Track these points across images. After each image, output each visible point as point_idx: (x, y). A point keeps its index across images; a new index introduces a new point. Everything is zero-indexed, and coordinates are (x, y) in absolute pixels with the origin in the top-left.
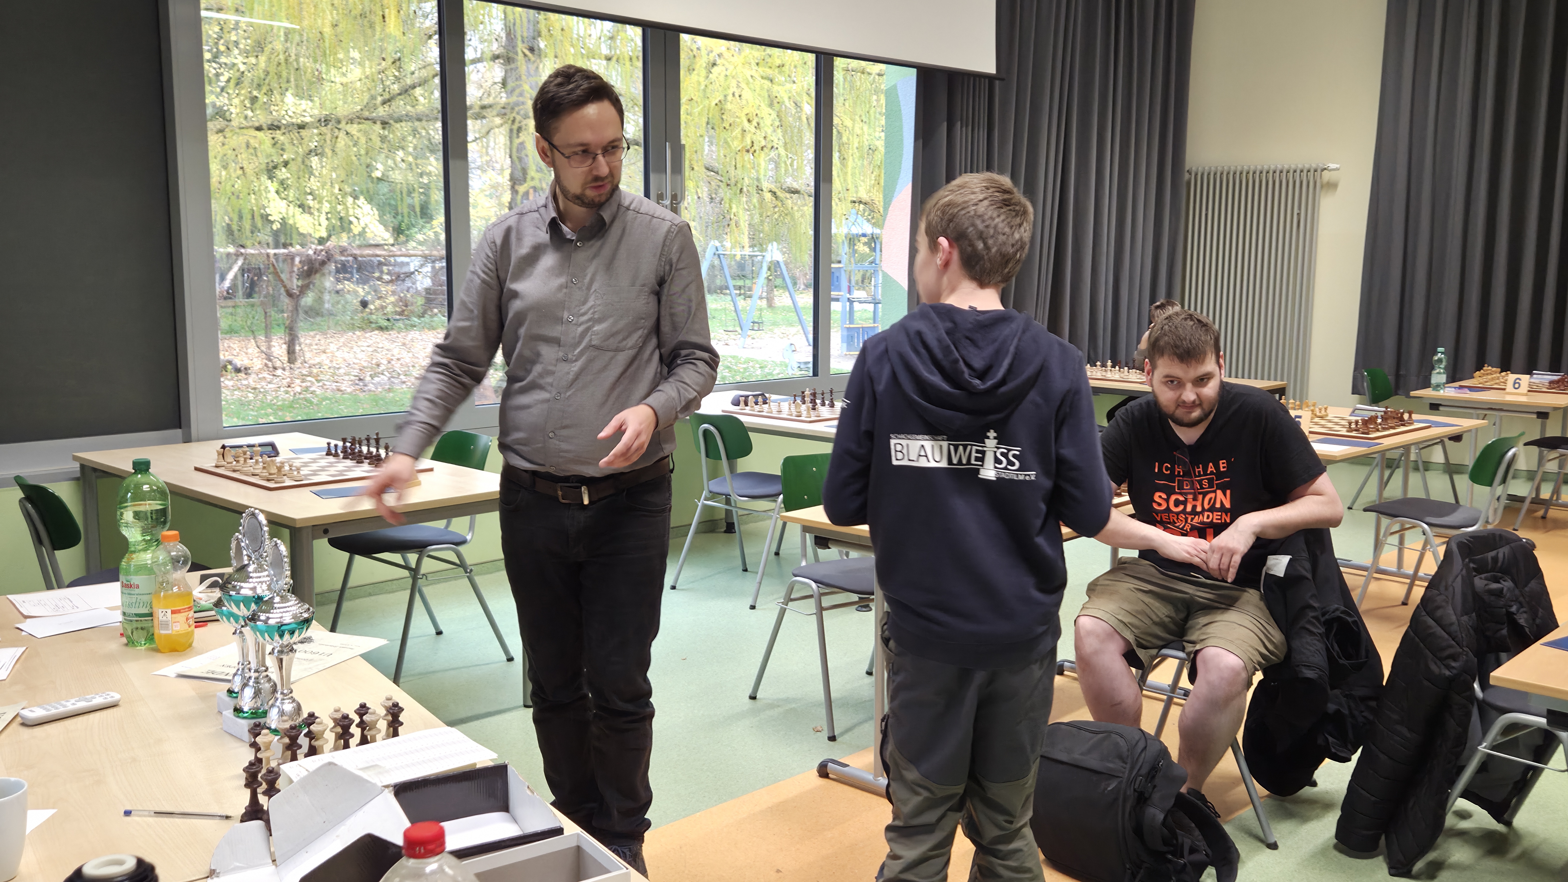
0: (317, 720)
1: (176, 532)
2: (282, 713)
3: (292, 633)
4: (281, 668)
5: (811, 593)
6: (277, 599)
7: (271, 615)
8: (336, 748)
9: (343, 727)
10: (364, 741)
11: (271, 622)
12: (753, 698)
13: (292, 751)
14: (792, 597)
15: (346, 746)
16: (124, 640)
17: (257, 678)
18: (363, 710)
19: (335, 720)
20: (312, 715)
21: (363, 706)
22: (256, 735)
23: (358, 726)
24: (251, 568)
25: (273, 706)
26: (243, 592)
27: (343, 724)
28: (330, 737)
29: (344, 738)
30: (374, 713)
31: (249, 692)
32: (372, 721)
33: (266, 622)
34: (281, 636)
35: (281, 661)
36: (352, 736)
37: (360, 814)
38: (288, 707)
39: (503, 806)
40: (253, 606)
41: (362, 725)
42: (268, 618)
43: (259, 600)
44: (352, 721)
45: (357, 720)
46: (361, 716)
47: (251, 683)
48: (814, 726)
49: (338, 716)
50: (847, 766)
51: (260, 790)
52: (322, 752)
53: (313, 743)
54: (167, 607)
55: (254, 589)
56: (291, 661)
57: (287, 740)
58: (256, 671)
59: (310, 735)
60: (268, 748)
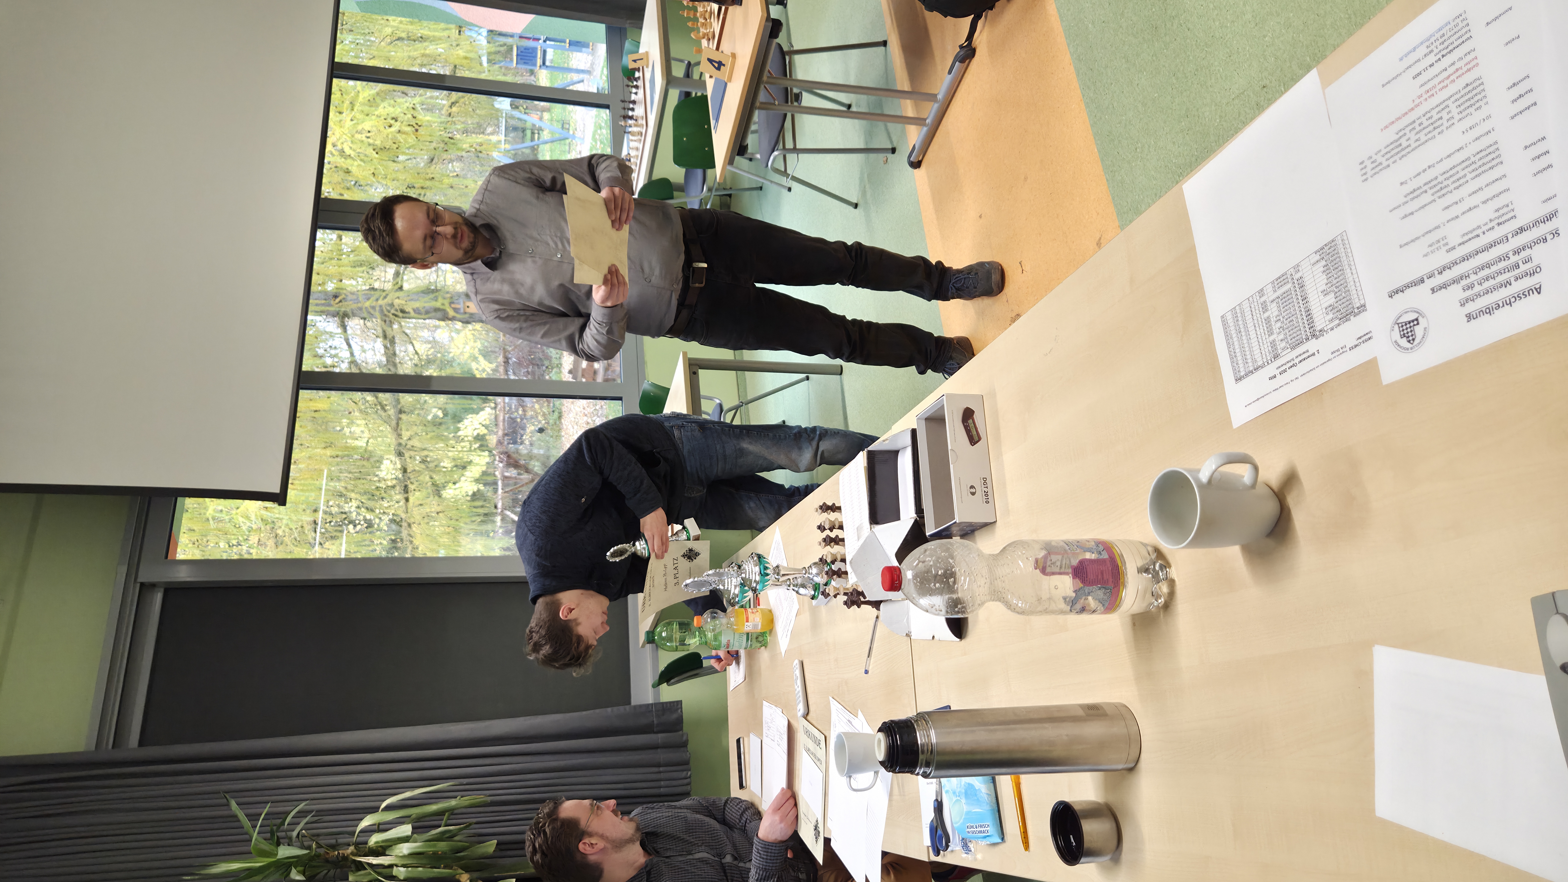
0: (824, 557)
1: (695, 618)
2: (818, 574)
3: (766, 568)
4: (788, 575)
5: (782, 157)
6: (743, 575)
7: (754, 579)
8: (844, 545)
9: (831, 542)
10: (841, 527)
11: (758, 578)
12: (856, 206)
13: (841, 574)
14: (783, 170)
15: (843, 540)
16: (763, 648)
17: (794, 586)
18: (821, 528)
19: (825, 546)
20: (821, 560)
21: (819, 527)
22: (829, 595)
23: (831, 531)
24: (721, 587)
25: (812, 579)
26: (737, 592)
27: (829, 541)
28: (836, 549)
29: (839, 541)
30: (824, 522)
31: (802, 591)
32: (830, 524)
33: (757, 583)
34: (767, 575)
35: (784, 575)
36: (837, 536)
37: (885, 547)
38: (814, 571)
39: (894, 454)
40: (746, 588)
41: (831, 529)
42: (755, 581)
43: (743, 585)
44: (828, 536)
45: (827, 532)
46: (825, 529)
47: (796, 589)
48: (882, 163)
49: (823, 544)
50: (914, 145)
51: (862, 599)
52: (845, 555)
53: (839, 559)
54: (744, 625)
55: (735, 586)
56: (784, 568)
57: (835, 577)
58: (789, 586)
59: (833, 562)
60: (838, 589)
